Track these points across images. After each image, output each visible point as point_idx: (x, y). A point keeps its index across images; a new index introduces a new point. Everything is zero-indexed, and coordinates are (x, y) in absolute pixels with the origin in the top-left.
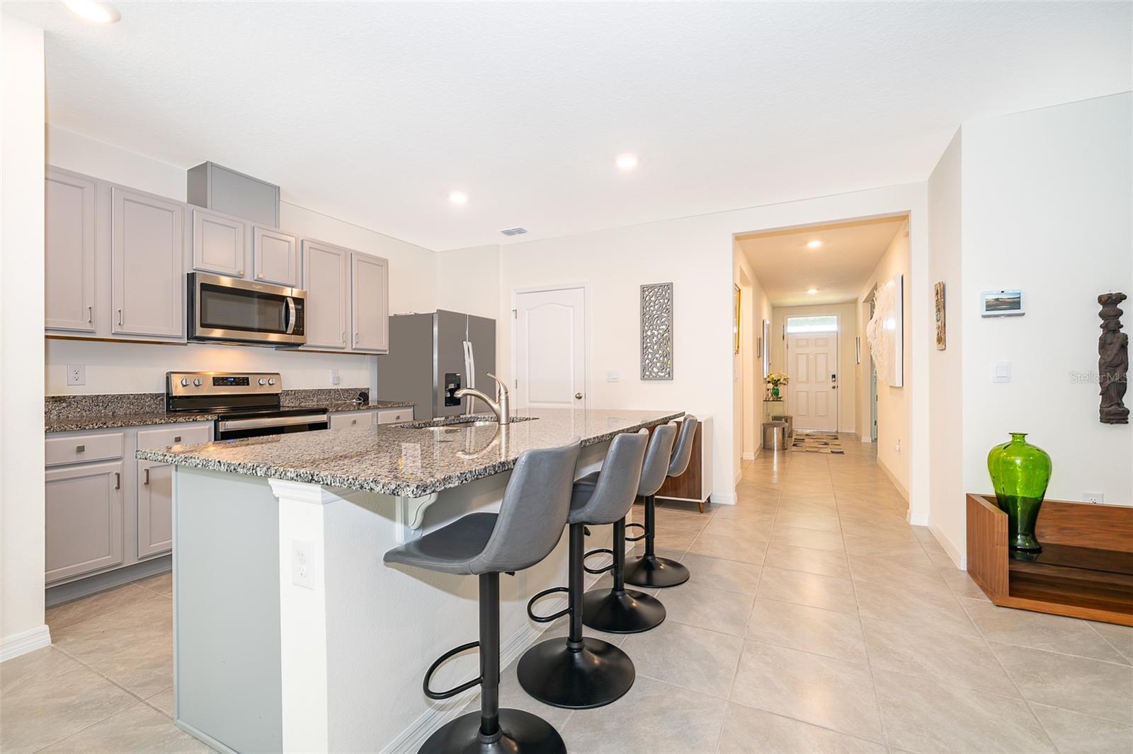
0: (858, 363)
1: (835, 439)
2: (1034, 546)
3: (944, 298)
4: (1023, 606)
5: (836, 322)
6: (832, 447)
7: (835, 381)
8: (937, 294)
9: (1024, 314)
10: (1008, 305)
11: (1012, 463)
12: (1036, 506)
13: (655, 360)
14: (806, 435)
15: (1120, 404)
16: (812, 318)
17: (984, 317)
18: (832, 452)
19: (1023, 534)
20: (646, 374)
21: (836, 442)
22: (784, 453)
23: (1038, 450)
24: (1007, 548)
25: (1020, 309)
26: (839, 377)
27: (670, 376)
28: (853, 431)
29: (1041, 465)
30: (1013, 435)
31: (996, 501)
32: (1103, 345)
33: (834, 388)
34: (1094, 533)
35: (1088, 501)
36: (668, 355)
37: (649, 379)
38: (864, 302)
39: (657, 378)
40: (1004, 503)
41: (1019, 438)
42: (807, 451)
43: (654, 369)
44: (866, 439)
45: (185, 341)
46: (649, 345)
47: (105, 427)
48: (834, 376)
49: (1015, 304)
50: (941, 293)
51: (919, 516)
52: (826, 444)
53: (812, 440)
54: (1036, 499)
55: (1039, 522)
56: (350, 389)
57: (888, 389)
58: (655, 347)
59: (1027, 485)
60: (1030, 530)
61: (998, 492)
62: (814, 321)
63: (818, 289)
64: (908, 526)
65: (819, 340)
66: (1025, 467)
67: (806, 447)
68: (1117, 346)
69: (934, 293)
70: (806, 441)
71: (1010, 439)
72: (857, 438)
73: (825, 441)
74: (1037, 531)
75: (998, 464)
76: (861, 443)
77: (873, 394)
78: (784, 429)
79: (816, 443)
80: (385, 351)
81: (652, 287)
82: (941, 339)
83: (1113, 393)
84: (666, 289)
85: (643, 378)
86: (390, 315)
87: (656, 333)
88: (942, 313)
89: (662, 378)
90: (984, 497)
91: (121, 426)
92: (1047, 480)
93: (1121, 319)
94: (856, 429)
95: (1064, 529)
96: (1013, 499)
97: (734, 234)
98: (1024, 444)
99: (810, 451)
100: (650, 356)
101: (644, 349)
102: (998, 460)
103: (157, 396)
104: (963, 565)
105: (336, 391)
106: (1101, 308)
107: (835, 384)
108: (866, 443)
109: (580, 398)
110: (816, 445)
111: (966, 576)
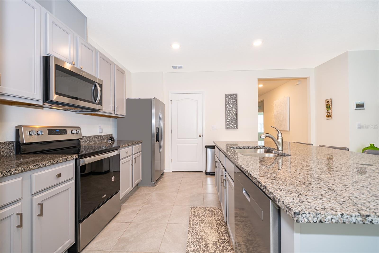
9: (365, 109)
10: (361, 106)
13: (231, 122)
17: (356, 109)
20: (228, 127)
25: (364, 107)
27: (237, 128)
30: (370, 144)
36: (236, 120)
37: (228, 129)
39: (231, 128)
41: (372, 145)
43: (231, 125)
45: (41, 103)
46: (229, 116)
47: (9, 174)
56: (106, 135)
58: (231, 117)
71: (369, 145)
80: (124, 116)
81: (230, 95)
84: (235, 96)
85: (227, 128)
86: (126, 98)
87: (231, 112)
89: (233, 129)
91: (22, 172)
97: (258, 78)
98: (374, 147)
100: (229, 120)
101: (227, 118)
103: (10, 143)
105: (101, 136)
109: (201, 136)
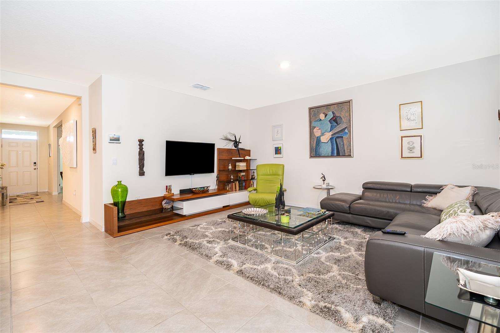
0: (50, 156)
1: (37, 195)
2: (124, 216)
3: (96, 134)
4: (122, 235)
5: (36, 135)
6: (36, 199)
7: (35, 165)
8: (93, 132)
9: (120, 143)
10: (116, 140)
11: (118, 191)
12: (124, 203)
14: (17, 196)
15: (143, 170)
16: (20, 131)
17: (109, 143)
18: (37, 202)
19: (121, 213)
21: (38, 197)
22: (3, 208)
23: (125, 186)
24: (117, 218)
25: (119, 141)
26: (38, 164)
28: (47, 191)
29: (125, 190)
30: (118, 182)
31: (113, 204)
32: (140, 154)
33: (35, 169)
34: (138, 208)
35: (137, 199)
38: (53, 127)
40: (115, 204)
41: (119, 182)
42: (20, 204)
44: (55, 193)
48: (35, 163)
49: (118, 139)
50: (94, 132)
51: (86, 219)
52: (32, 199)
53: (22, 198)
54: (124, 201)
55: (125, 208)
57: (69, 168)
59: (122, 197)
60: (123, 211)
61: (114, 201)
62: (21, 133)
63: (26, 117)
64: (82, 223)
65: (25, 144)
66: (122, 191)
67: (19, 202)
68: (142, 154)
69: (92, 132)
70: (17, 199)
72: (49, 194)
73: (31, 197)
74: (125, 211)
75: (114, 192)
76: (52, 195)
77: (58, 171)
78: (3, 194)
79: (26, 199)
82: (94, 149)
83: (142, 167)
88: (95, 139)
90: (110, 204)
92: (127, 194)
93: (143, 146)
94: (49, 189)
95: (131, 208)
96: (118, 203)
98: (121, 184)
99: (23, 204)
102: (114, 190)
104: (103, 230)
106: (139, 143)
107: (36, 167)
108: (55, 195)
110: (26, 200)
111: (104, 233)
